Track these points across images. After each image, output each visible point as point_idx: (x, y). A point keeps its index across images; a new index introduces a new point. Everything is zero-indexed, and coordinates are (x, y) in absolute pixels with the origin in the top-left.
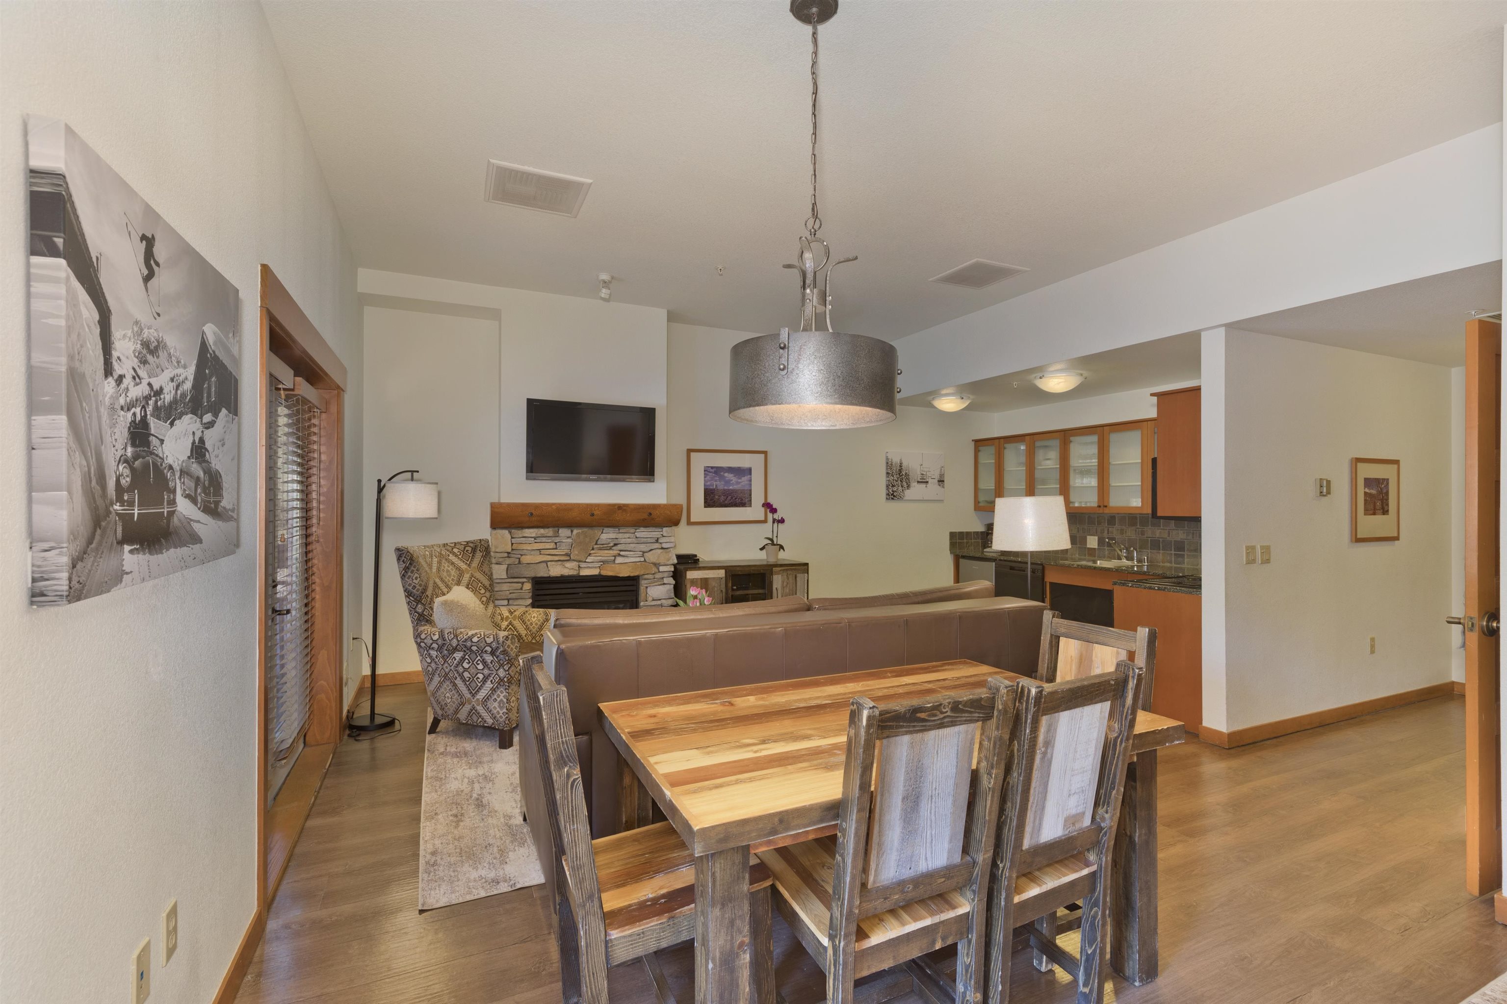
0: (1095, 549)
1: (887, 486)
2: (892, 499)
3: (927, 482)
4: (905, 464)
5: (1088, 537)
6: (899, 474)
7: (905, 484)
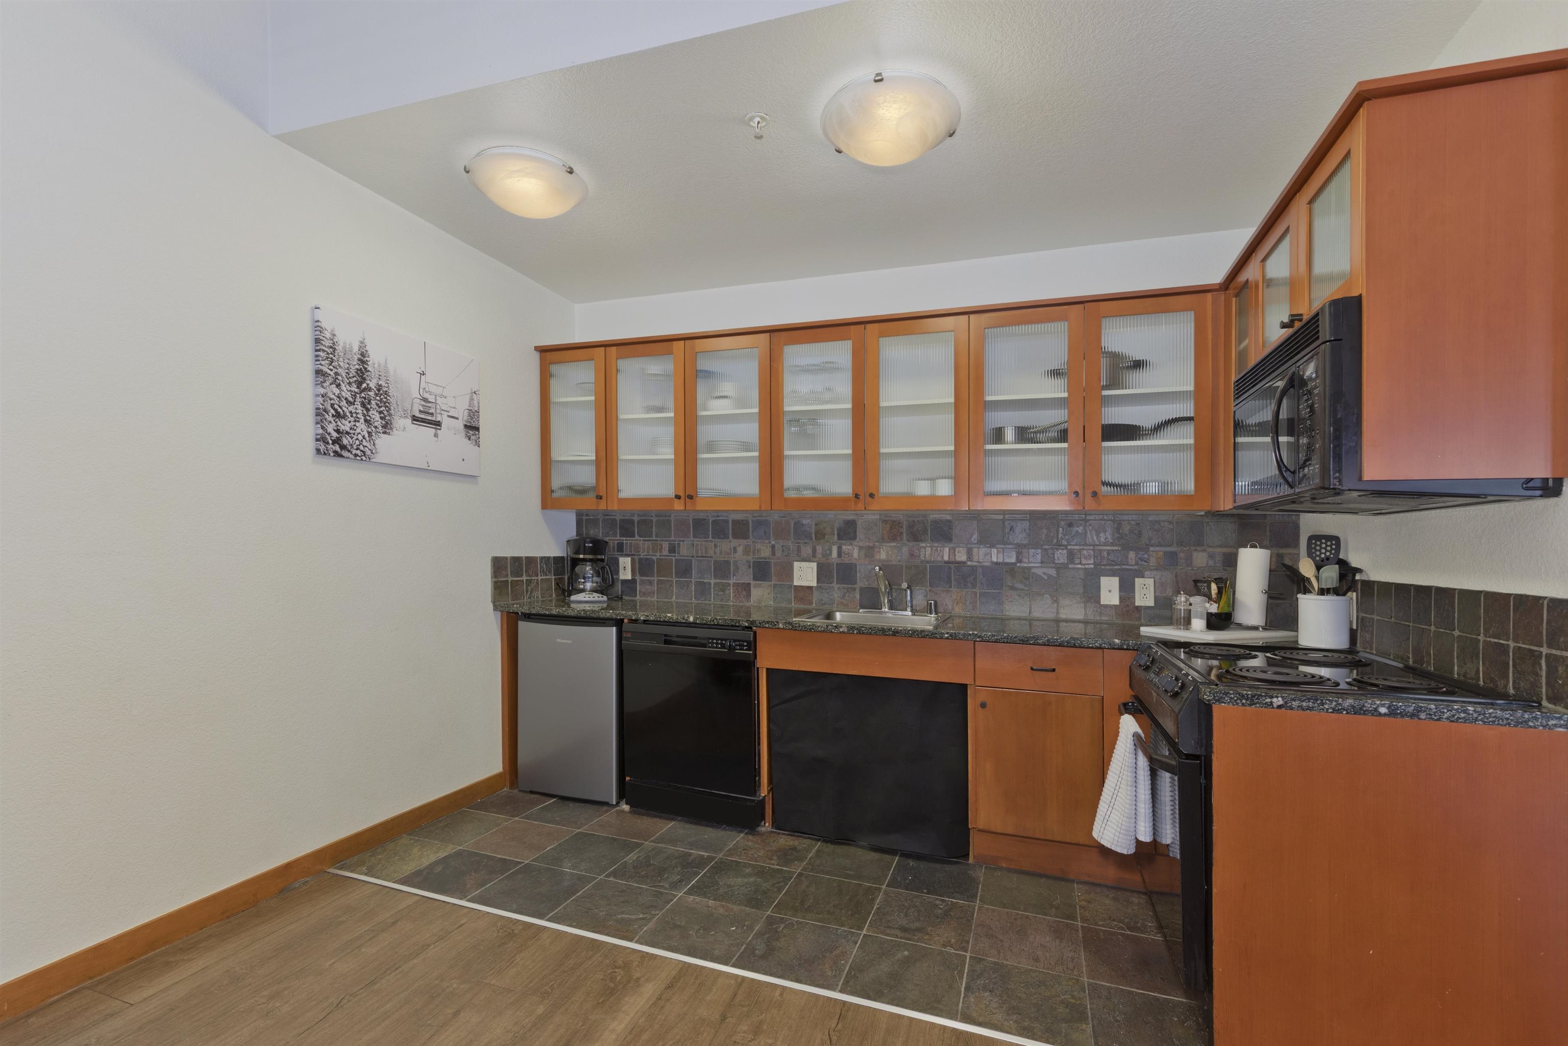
0: (810, 588)
1: (320, 413)
2: (337, 454)
3: (438, 424)
4: (375, 359)
5: (796, 565)
6: (359, 384)
7: (375, 416)
